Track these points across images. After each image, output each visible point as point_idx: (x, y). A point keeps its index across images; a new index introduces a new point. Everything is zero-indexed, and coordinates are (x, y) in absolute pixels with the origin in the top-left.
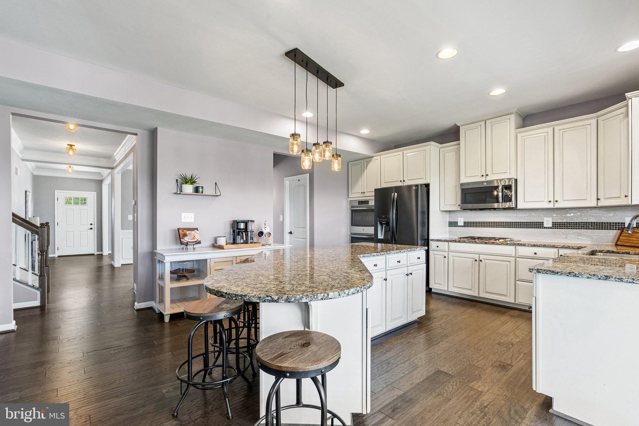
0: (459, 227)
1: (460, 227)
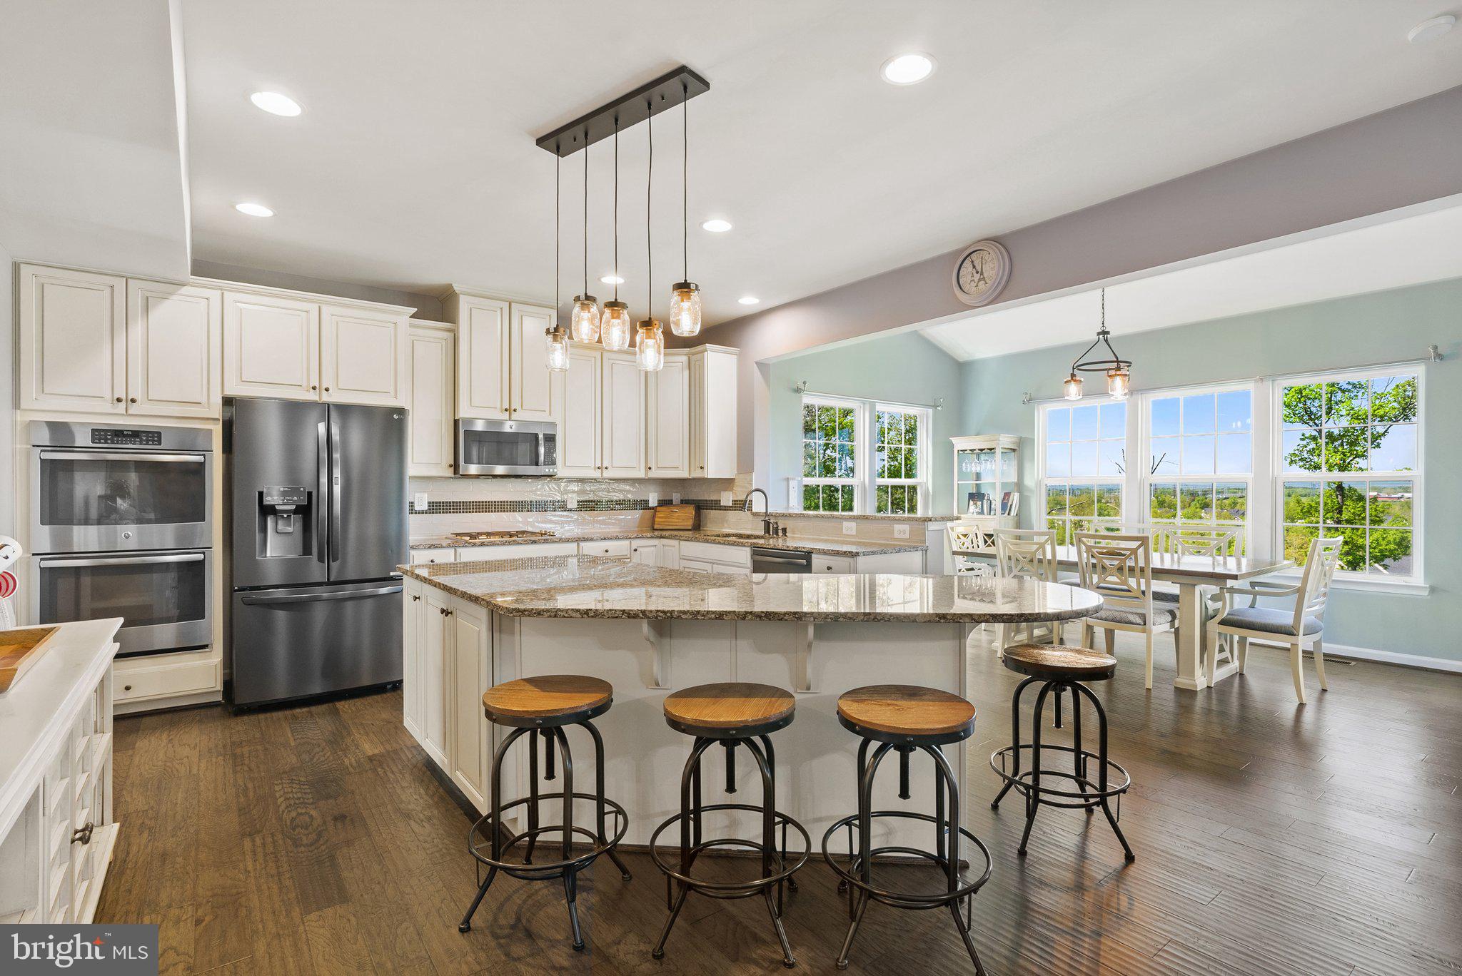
0: (416, 513)
1: (419, 513)
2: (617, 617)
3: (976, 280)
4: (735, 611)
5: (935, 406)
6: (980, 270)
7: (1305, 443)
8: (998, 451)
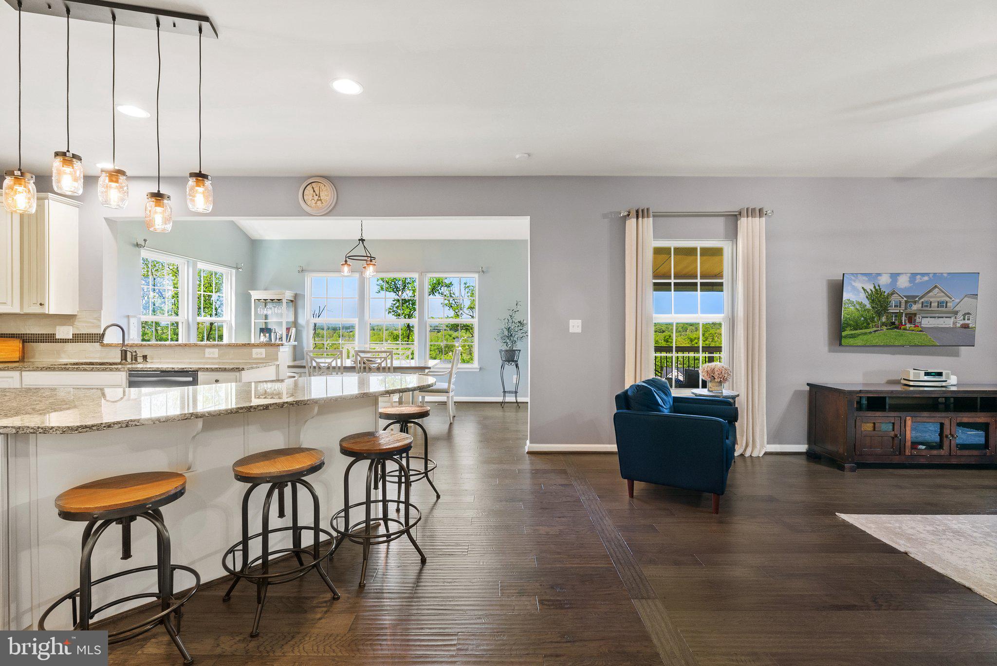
2: (186, 419)
3: (316, 199)
4: (276, 403)
5: (237, 268)
6: (318, 194)
7: (394, 302)
8: (284, 301)
